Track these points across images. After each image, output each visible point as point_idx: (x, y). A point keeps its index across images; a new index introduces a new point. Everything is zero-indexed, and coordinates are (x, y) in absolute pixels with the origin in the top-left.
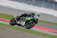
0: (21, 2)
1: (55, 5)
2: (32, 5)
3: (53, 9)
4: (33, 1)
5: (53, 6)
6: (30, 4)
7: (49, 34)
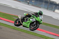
0: (20, 2)
1: (55, 7)
2: (31, 5)
3: (52, 11)
4: (33, 1)
5: (53, 8)
6: (29, 4)
7: (46, 36)
